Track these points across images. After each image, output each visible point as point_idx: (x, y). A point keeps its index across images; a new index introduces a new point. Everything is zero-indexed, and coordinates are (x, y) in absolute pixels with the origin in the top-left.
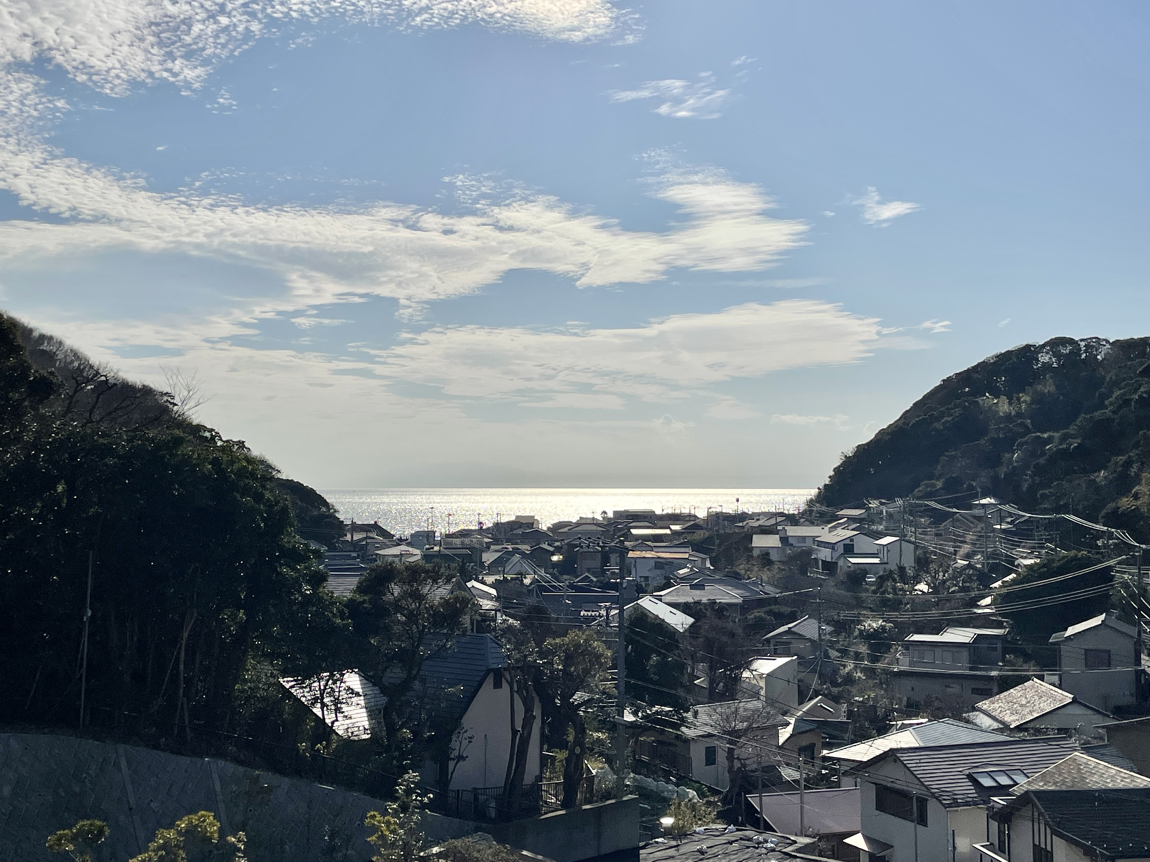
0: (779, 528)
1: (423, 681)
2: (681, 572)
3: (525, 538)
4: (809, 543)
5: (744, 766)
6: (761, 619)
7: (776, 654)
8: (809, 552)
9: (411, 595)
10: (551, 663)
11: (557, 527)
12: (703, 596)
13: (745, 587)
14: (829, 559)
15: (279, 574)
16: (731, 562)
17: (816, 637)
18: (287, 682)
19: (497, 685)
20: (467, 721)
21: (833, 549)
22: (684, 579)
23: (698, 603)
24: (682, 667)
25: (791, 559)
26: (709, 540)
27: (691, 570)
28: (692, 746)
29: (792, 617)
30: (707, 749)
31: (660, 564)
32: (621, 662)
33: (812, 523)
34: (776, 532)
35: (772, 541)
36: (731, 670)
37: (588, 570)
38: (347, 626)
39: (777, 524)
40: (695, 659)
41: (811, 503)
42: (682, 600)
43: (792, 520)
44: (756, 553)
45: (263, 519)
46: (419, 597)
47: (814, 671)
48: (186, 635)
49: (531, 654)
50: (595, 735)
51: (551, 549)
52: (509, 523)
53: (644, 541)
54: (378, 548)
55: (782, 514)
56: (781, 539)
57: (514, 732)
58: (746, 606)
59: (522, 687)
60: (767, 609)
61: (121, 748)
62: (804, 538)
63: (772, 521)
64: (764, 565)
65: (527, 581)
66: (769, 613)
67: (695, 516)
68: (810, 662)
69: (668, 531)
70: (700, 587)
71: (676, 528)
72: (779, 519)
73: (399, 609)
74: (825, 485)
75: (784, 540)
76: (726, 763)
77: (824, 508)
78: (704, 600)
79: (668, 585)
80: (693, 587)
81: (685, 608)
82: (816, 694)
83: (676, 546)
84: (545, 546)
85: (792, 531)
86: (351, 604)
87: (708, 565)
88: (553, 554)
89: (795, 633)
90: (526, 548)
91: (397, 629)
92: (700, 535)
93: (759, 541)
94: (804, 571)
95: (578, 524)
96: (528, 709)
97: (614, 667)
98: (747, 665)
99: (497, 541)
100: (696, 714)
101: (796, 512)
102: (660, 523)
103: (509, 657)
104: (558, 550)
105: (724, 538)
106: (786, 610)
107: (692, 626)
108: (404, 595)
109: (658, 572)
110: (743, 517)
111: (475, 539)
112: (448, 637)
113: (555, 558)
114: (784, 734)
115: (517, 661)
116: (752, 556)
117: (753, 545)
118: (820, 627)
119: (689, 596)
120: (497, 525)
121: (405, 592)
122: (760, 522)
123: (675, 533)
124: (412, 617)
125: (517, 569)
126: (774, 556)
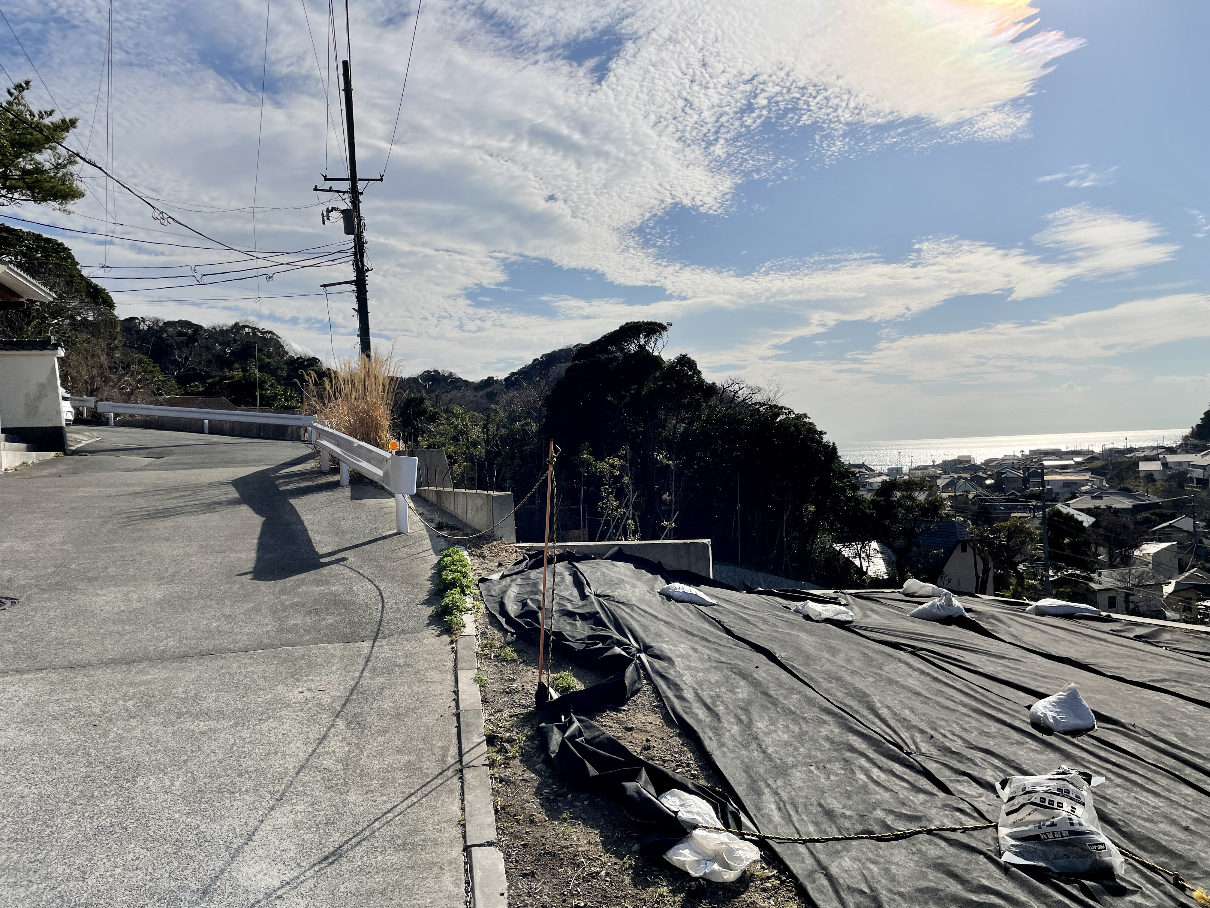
0: (1160, 456)
1: (918, 546)
2: (1083, 488)
3: (965, 469)
4: (1185, 466)
5: (1138, 607)
6: (1147, 517)
7: (1160, 541)
8: (1186, 473)
9: (907, 498)
10: (999, 538)
11: (988, 462)
12: (1102, 504)
13: (1135, 497)
14: (1202, 477)
15: (835, 484)
16: (1122, 479)
17: (1192, 530)
18: (837, 547)
19: (964, 550)
20: (946, 569)
21: (1205, 469)
22: (1086, 493)
23: (1098, 508)
24: (1088, 546)
25: (1171, 478)
26: (1104, 467)
27: (1092, 486)
28: (1098, 595)
29: (1173, 517)
30: (1109, 598)
31: (1067, 484)
32: (1045, 540)
33: (1188, 452)
34: (1159, 459)
35: (1155, 466)
36: (1126, 551)
37: (1013, 489)
38: (873, 514)
39: (1158, 454)
40: (1098, 545)
41: (1186, 438)
42: (1085, 506)
43: (1171, 450)
44: (1141, 475)
45: (823, 455)
46: (913, 499)
47: (1190, 552)
48: (785, 518)
49: (986, 531)
50: (1030, 582)
51: (985, 476)
52: (953, 461)
53: (1054, 470)
54: (867, 478)
55: (1162, 447)
56: (1162, 464)
57: (977, 577)
58: (1136, 509)
59: (981, 551)
60: (1152, 511)
61: (760, 574)
62: (1180, 463)
63: (1155, 452)
64: (1149, 482)
65: (971, 496)
66: (1154, 514)
67: (1093, 452)
68: (1187, 547)
69: (1072, 462)
70: (1099, 497)
71: (1079, 459)
72: (1160, 451)
73: (901, 506)
74: (1198, 425)
75: (1165, 465)
76: (1124, 605)
77: (1197, 442)
78: (1103, 507)
79: (1074, 497)
80: (1093, 498)
81: (1088, 512)
82: (1193, 567)
83: (1080, 471)
84: (981, 474)
85: (1171, 458)
86: (873, 502)
87: (1104, 484)
88: (986, 479)
89: (1174, 527)
90: (968, 476)
91: (900, 516)
92: (1097, 464)
93: (1144, 466)
94: (1181, 486)
95: (1003, 460)
96: (986, 564)
97: (1041, 541)
98: (1137, 546)
99: (945, 472)
100: (1100, 575)
101: (1174, 446)
102: (1065, 457)
103: (971, 533)
104: (990, 477)
105: (1116, 465)
106: (1168, 512)
107: (1094, 523)
108: (903, 497)
109: (1066, 489)
110: (1131, 450)
111: (931, 471)
112: (931, 522)
113: (988, 482)
114: (1168, 589)
115: (977, 535)
116: (1139, 477)
117: (1140, 469)
118: (1194, 523)
119: (1091, 504)
120: (945, 463)
121: (903, 496)
122: (1145, 453)
123: (1077, 463)
124: (909, 509)
125: (963, 489)
126: (1157, 476)
